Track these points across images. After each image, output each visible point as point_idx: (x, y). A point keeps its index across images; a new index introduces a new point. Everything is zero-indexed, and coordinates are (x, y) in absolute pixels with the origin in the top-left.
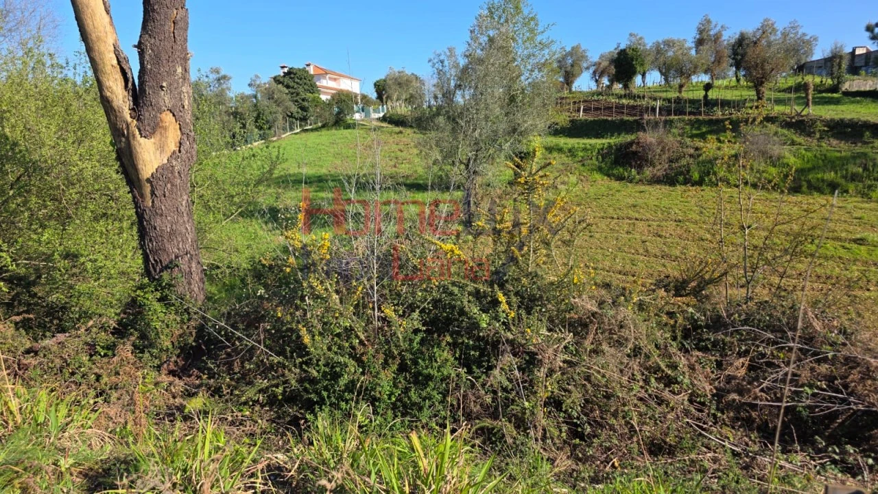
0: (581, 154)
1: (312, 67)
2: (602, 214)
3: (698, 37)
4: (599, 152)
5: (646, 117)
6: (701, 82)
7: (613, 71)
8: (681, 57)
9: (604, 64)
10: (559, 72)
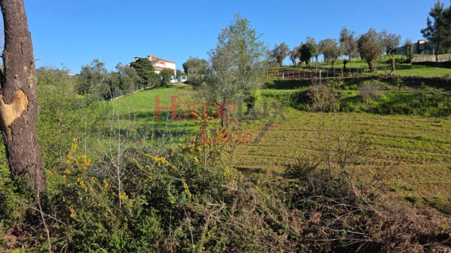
0: (282, 98)
1: (151, 57)
2: (291, 128)
3: (341, 38)
4: (291, 97)
5: (315, 78)
6: (342, 60)
7: (300, 55)
8: (332, 48)
9: (296, 52)
10: (275, 56)
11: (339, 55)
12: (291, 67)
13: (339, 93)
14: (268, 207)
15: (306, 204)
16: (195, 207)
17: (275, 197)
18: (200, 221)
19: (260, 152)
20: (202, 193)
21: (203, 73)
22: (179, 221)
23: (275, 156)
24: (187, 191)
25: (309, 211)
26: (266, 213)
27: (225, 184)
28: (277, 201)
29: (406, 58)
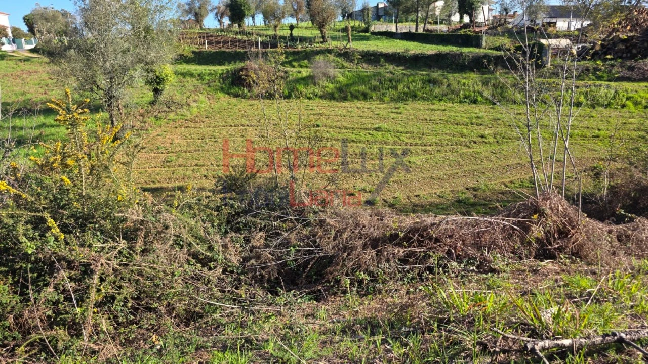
0: (207, 78)
2: (224, 124)
4: (220, 77)
5: (252, 49)
6: (288, 24)
7: (229, 13)
8: (273, 5)
9: (222, 8)
10: (190, 13)
11: (283, 17)
12: (217, 31)
13: (286, 72)
14: (192, 236)
15: (245, 225)
16: (73, 253)
17: (203, 220)
18: (84, 273)
19: (180, 161)
20: (83, 231)
21: (66, 34)
22: (47, 278)
23: (203, 165)
24: (56, 230)
25: (250, 232)
26: (190, 245)
27: (121, 212)
28: (205, 225)
29: (363, 25)
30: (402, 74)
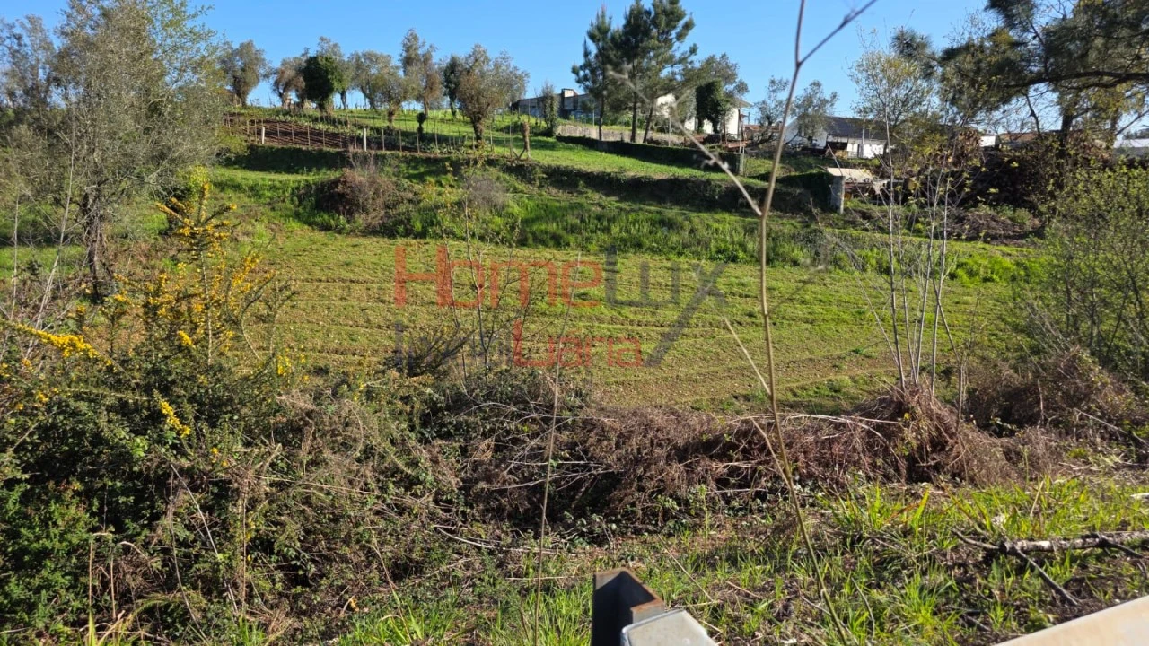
0: (269, 194)
2: (306, 276)
3: (404, 54)
4: (293, 193)
5: (352, 149)
6: (413, 111)
7: (301, 85)
8: (386, 77)
9: (290, 73)
10: (224, 77)
11: (405, 99)
12: (278, 113)
13: (416, 193)
29: (544, 124)
30: (617, 208)
